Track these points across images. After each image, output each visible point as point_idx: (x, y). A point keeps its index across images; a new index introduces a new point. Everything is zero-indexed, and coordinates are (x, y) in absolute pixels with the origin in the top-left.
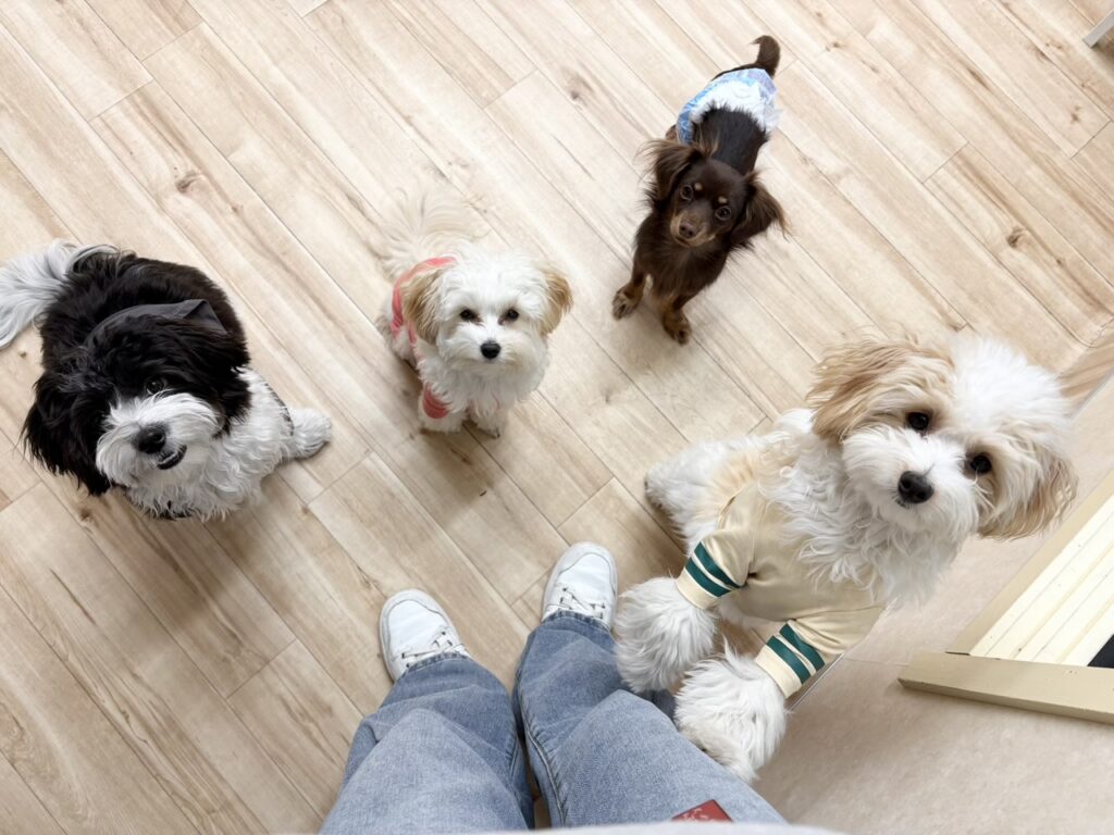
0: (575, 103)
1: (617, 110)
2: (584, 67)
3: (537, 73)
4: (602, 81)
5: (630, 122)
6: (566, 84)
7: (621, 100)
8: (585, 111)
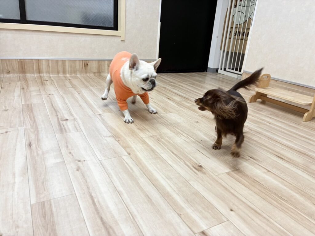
0: (201, 165)
1: (184, 161)
2: (195, 173)
3: (217, 174)
4: (188, 168)
5: (179, 157)
6: (204, 170)
7: (181, 162)
8: (197, 163)
